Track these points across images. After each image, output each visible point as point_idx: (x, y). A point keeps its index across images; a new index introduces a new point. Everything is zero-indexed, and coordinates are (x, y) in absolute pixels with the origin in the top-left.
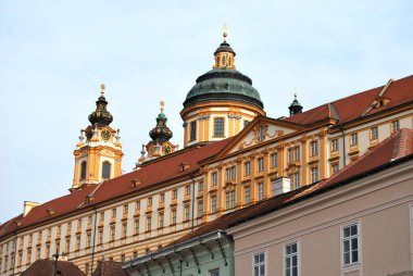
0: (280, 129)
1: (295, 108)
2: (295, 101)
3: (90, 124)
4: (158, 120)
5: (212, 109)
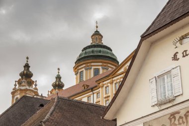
5: (92, 64)
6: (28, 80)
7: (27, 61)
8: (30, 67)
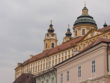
0: (97, 32)
1: (105, 26)
2: (105, 23)
3: (48, 32)
4: (68, 30)
5: (81, 27)
6: (52, 33)
7: (51, 23)
8: (52, 26)
